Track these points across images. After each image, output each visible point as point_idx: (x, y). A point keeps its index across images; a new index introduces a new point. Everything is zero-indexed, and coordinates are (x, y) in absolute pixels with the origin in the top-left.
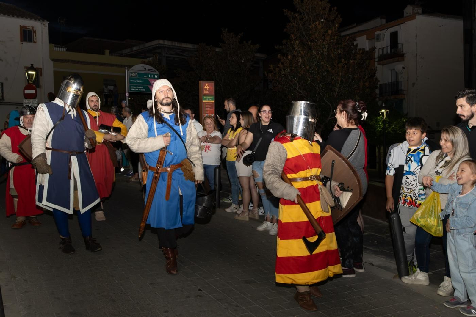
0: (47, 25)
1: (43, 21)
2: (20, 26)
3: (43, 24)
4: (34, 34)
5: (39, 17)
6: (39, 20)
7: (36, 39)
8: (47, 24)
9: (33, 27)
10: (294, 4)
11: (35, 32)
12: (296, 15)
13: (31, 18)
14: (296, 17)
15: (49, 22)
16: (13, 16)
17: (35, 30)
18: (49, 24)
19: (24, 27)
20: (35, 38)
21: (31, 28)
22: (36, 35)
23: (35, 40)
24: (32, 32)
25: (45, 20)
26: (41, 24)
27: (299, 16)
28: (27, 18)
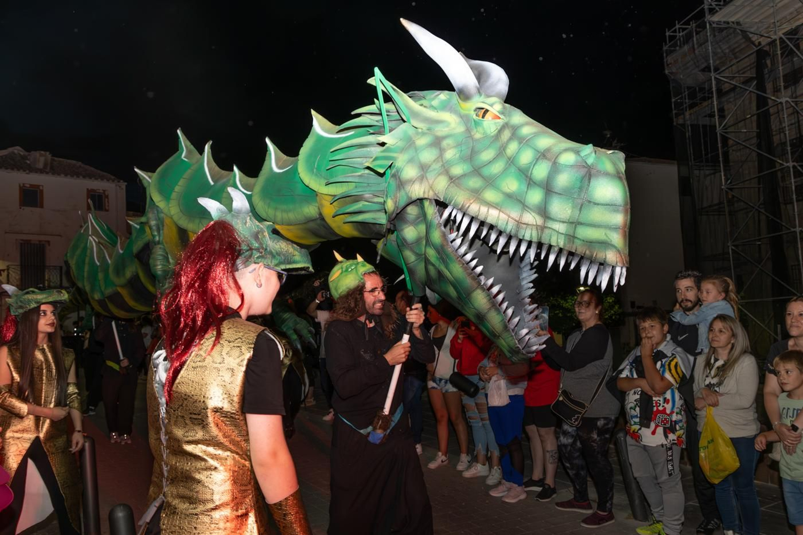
0: (124, 187)
1: (119, 182)
2: (88, 189)
3: (118, 188)
4: (106, 200)
5: (113, 177)
6: (113, 181)
7: (108, 206)
8: (124, 185)
9: (104, 191)
11: (107, 197)
13: (102, 178)
15: (126, 183)
16: (78, 177)
17: (107, 194)
18: (126, 186)
19: (93, 190)
20: (107, 204)
21: (102, 192)
22: (108, 202)
23: (107, 208)
24: (104, 196)
25: (122, 181)
26: (116, 185)
28: (96, 179)
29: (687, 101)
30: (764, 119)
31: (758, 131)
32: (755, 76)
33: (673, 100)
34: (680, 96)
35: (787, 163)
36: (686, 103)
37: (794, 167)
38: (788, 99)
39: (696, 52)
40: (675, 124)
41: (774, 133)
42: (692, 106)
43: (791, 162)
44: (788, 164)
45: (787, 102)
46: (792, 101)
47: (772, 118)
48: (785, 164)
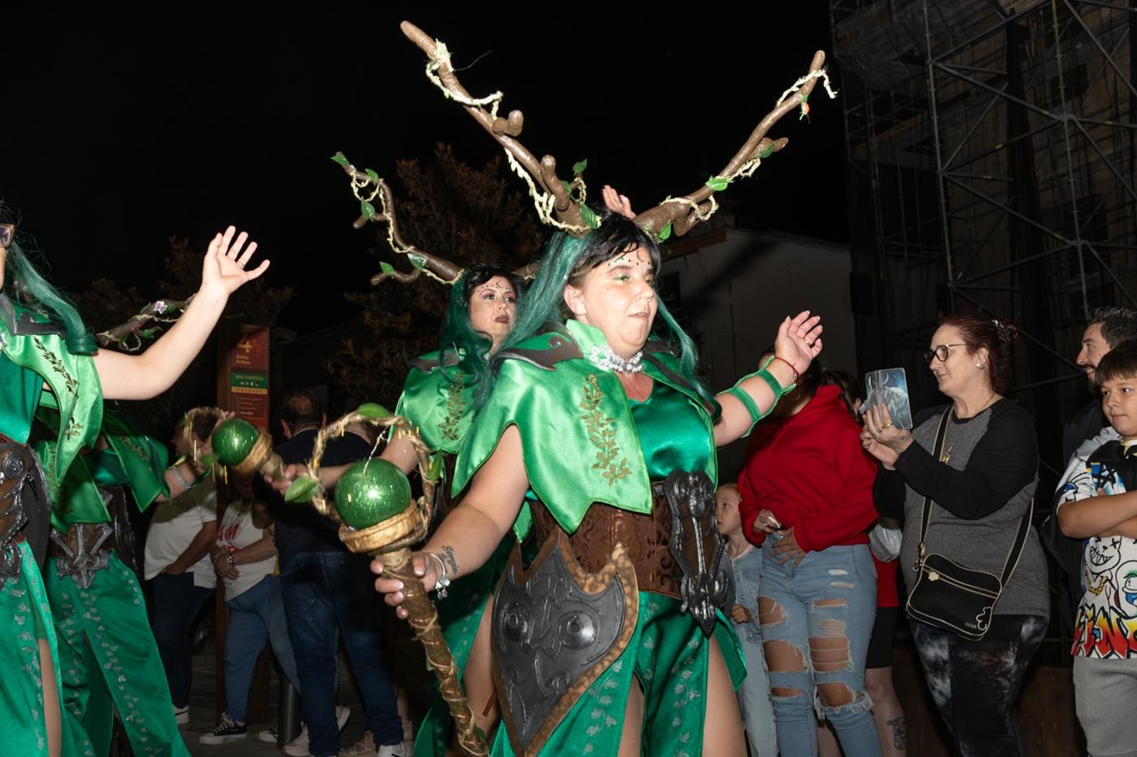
10: (401, 176)
12: (409, 208)
14: (408, 212)
27: (415, 209)
29: (872, 116)
30: (1021, 157)
31: (1011, 179)
32: (1004, 72)
33: (847, 112)
34: (861, 105)
35: (1072, 239)
36: (871, 121)
37: (1086, 250)
38: (1072, 116)
39: (895, 18)
40: (849, 159)
41: (1041, 187)
42: (880, 128)
43: (1079, 239)
44: (1074, 242)
45: (1071, 122)
46: (1081, 122)
47: (1037, 156)
48: (1068, 241)
